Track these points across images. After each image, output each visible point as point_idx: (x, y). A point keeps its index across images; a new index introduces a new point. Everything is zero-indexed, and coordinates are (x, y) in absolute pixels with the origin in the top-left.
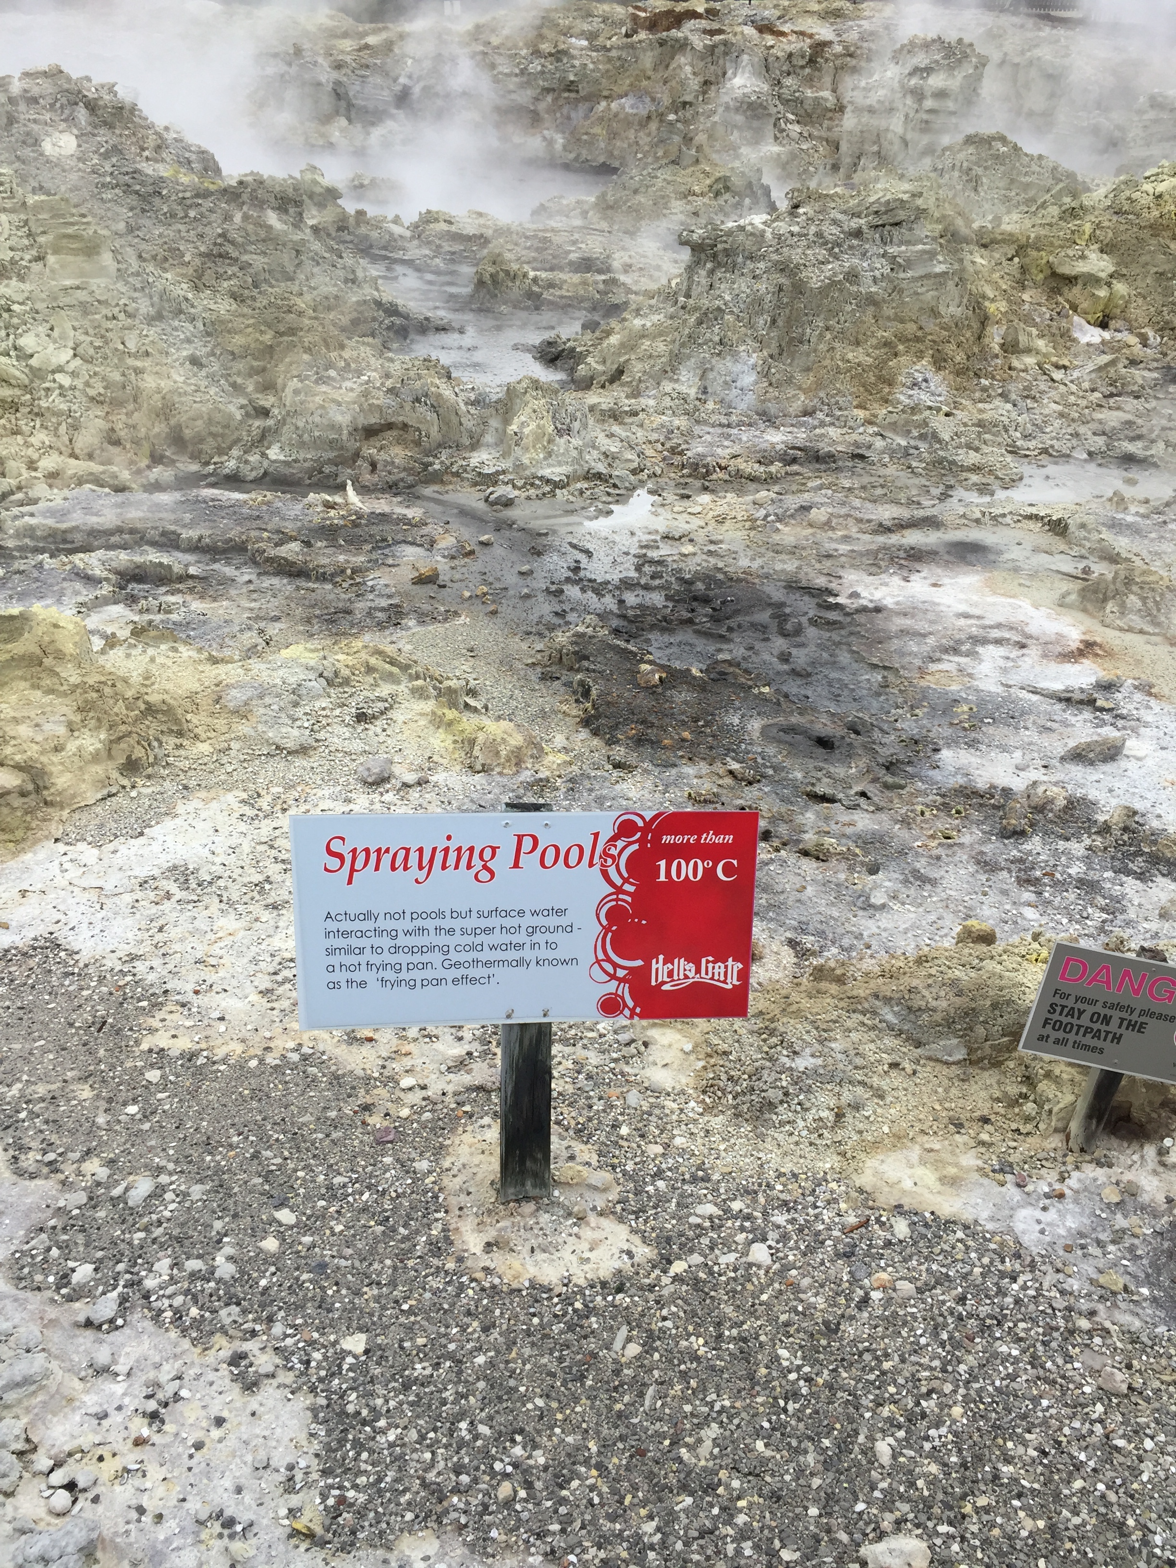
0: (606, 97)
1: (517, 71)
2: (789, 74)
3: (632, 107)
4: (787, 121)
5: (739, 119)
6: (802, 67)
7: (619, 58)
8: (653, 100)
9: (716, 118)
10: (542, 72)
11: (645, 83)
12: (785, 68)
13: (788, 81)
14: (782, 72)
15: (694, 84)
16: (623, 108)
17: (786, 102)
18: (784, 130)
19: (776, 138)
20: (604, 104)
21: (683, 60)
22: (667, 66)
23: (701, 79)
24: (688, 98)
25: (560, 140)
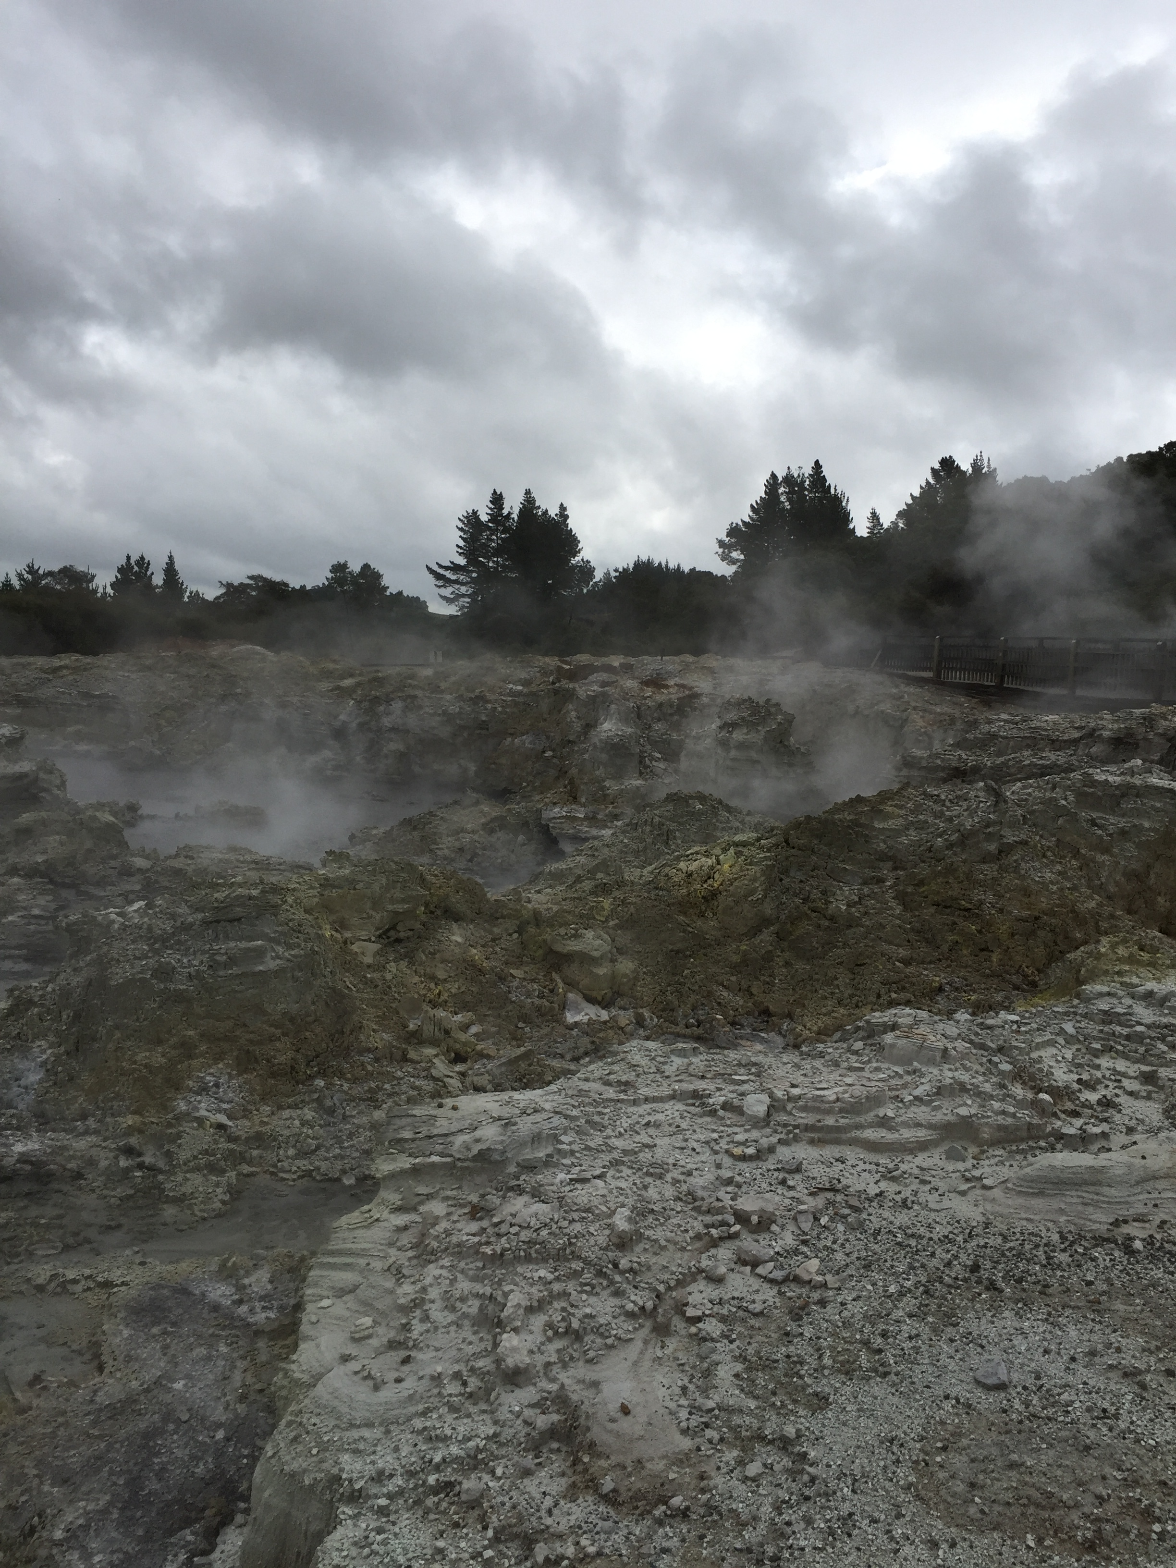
0: (511, 734)
1: (440, 712)
2: (659, 720)
3: (530, 743)
4: (652, 759)
5: (604, 757)
6: (671, 715)
7: (524, 703)
8: (548, 737)
9: (586, 756)
10: (460, 713)
11: (542, 724)
12: (655, 715)
13: (657, 726)
14: (653, 718)
15: (577, 726)
16: (524, 743)
17: (654, 743)
18: (649, 767)
19: (641, 773)
20: (509, 739)
21: (571, 707)
22: (560, 711)
23: (583, 722)
24: (571, 738)
25: (472, 768)
